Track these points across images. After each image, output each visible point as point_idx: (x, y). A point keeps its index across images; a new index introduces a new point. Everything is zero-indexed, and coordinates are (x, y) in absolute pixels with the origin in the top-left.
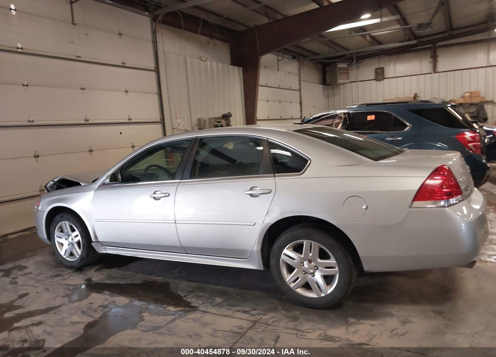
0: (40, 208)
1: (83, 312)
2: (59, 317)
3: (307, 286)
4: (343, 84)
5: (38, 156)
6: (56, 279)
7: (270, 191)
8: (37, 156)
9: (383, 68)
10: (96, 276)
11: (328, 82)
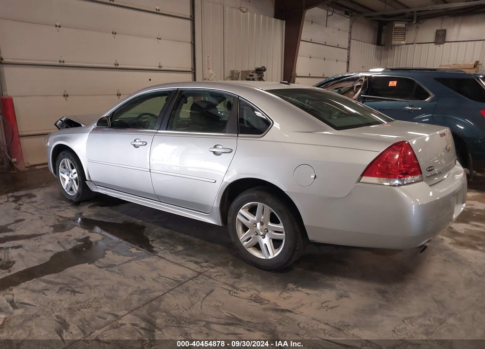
0: (48, 144)
1: (59, 242)
2: (38, 244)
3: (257, 247)
4: (398, 45)
5: (68, 96)
6: (53, 210)
7: (231, 150)
8: (66, 96)
9: (445, 31)
10: (87, 211)
11: (383, 43)
